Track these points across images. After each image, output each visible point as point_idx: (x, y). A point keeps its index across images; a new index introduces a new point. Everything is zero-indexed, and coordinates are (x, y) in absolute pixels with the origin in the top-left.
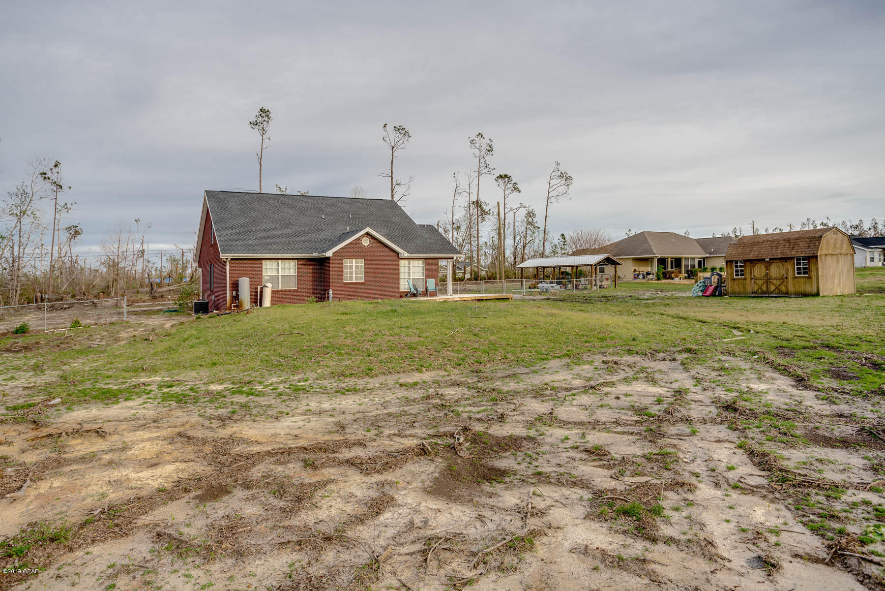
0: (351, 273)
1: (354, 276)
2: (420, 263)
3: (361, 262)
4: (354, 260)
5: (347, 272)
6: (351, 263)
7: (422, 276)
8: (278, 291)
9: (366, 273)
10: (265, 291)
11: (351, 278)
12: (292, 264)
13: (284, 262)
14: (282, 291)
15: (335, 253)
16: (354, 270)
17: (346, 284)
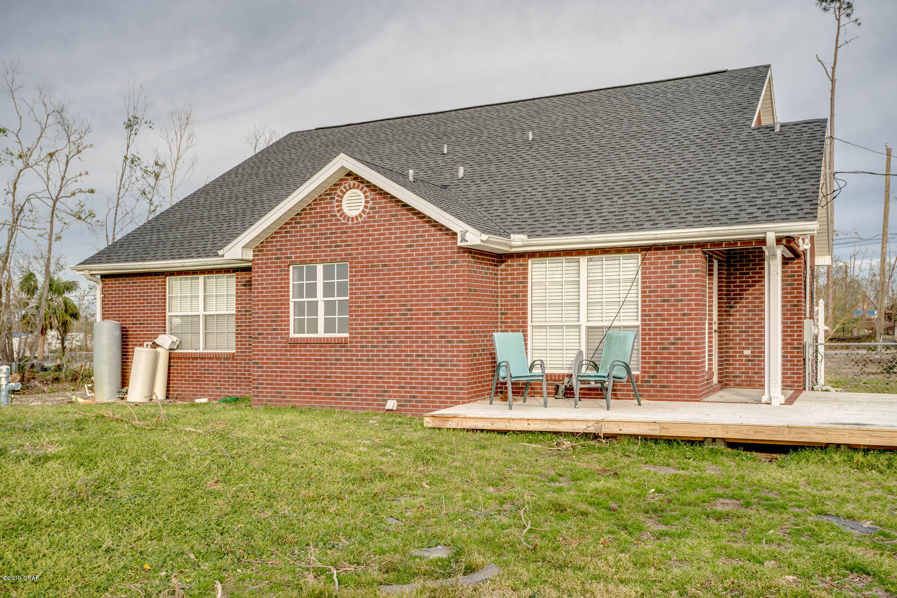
1: (321, 316)
2: (632, 266)
3: (344, 277)
4: (320, 267)
5: (299, 306)
6: (312, 275)
7: (631, 317)
8: (194, 357)
9: (352, 308)
10: (141, 356)
11: (313, 328)
12: (228, 285)
13: (213, 280)
14: (202, 357)
15: (261, 247)
16: (320, 297)
17: (295, 343)
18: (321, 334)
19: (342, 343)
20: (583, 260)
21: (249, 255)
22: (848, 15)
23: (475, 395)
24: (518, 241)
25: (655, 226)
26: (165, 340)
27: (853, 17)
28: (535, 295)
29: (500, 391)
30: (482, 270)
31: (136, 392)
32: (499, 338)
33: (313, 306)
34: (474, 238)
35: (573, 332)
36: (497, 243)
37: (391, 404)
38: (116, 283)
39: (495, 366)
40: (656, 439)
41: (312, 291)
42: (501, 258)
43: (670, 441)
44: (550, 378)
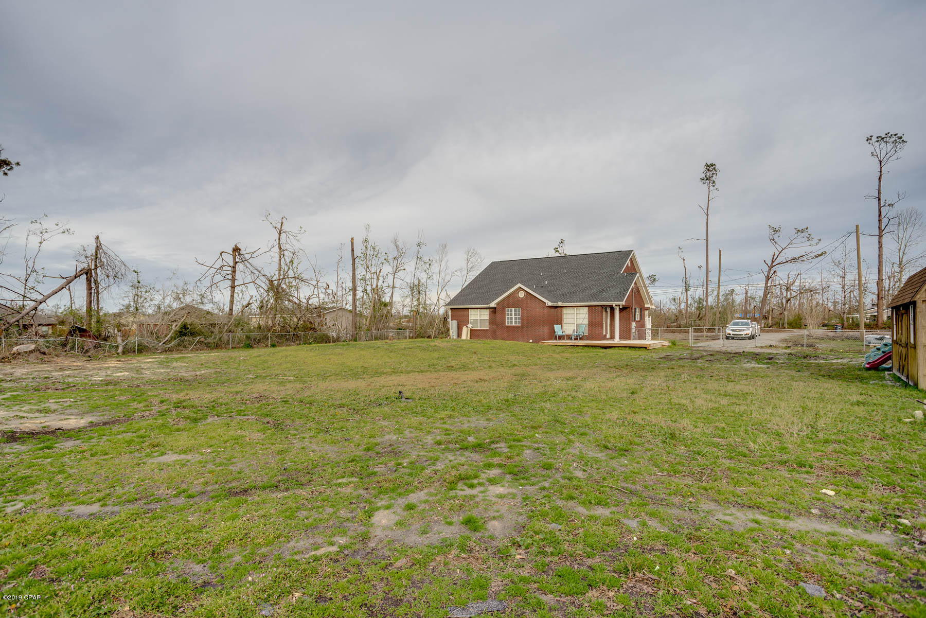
0: (516, 318)
1: (514, 321)
2: (586, 310)
3: (519, 311)
4: (513, 309)
5: (508, 318)
6: (511, 311)
7: (586, 322)
8: (477, 330)
9: (522, 319)
10: (465, 330)
11: (512, 323)
12: (487, 312)
13: (482, 310)
14: (479, 330)
15: (498, 304)
16: (513, 316)
17: (507, 327)
18: (514, 324)
19: (519, 327)
20: (575, 308)
21: (496, 306)
22: (714, 186)
23: (550, 339)
24: (560, 304)
25: (591, 301)
26: (470, 326)
27: (716, 187)
28: (564, 316)
29: (556, 339)
30: (552, 310)
31: (464, 337)
32: (555, 326)
33: (512, 318)
34: (550, 304)
35: (573, 325)
36: (555, 304)
37: (531, 341)
38: (455, 310)
39: (555, 332)
40: (586, 346)
41: (511, 314)
42: (556, 307)
43: (588, 346)
44: (567, 335)
